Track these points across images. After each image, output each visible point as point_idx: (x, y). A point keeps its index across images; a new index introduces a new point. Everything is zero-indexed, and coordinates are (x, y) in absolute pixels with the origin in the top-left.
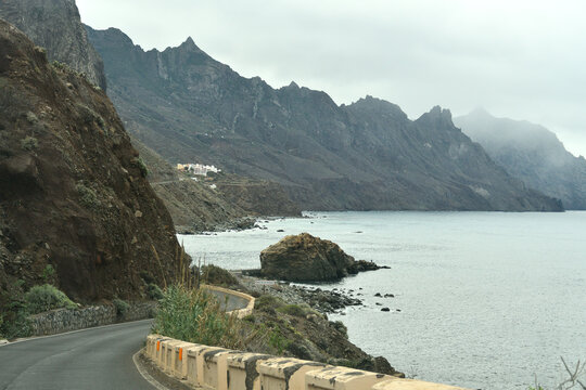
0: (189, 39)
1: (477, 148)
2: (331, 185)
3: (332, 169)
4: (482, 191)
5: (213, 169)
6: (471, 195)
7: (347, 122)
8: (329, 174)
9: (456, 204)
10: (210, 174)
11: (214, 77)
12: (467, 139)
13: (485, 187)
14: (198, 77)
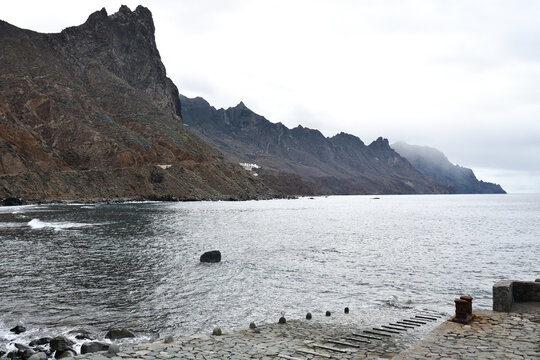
0: (241, 103)
1: (403, 160)
2: (325, 181)
3: (324, 171)
4: (409, 183)
5: (256, 166)
6: (403, 185)
7: (331, 146)
8: (323, 175)
9: (396, 191)
10: (254, 169)
11: (256, 123)
12: (398, 155)
13: (411, 181)
14: (246, 123)
